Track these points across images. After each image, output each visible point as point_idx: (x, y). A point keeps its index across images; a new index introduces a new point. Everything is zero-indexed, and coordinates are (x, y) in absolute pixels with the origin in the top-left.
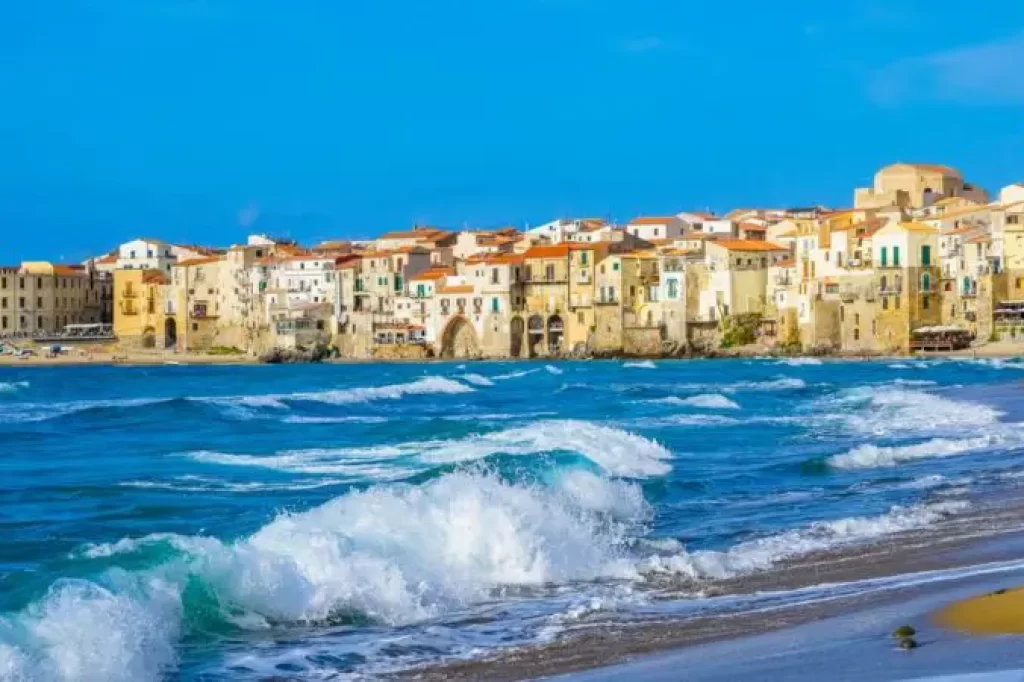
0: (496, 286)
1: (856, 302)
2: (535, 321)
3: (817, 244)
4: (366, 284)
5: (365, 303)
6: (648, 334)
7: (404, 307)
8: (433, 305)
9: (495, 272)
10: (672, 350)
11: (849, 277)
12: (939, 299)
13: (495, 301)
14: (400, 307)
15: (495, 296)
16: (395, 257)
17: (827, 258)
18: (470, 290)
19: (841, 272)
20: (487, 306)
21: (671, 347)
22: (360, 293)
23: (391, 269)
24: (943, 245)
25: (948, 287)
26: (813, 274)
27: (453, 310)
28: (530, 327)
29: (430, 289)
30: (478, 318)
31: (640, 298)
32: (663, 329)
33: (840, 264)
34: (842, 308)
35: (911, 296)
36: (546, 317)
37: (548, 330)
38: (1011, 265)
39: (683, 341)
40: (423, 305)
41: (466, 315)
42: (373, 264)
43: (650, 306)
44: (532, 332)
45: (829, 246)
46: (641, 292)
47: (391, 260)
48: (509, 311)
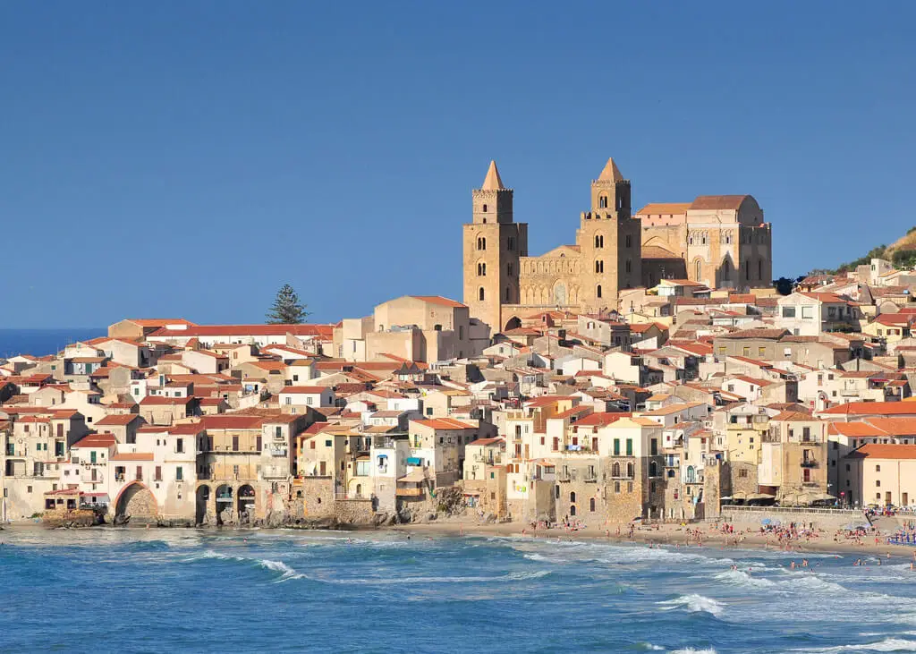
0: (180, 455)
1: (572, 482)
2: (224, 490)
3: (531, 429)
4: (17, 448)
5: (17, 467)
6: (360, 505)
7: (73, 473)
8: (107, 472)
9: (180, 442)
10: (383, 521)
11: (565, 460)
12: (664, 484)
13: (179, 470)
14: (67, 473)
15: (179, 465)
16: (55, 423)
17: (543, 443)
18: (149, 457)
19: (557, 455)
20: (169, 474)
21: (382, 518)
22: (11, 458)
23: (51, 434)
24: (668, 438)
25: (671, 474)
26: (527, 455)
27: (130, 477)
28: (218, 496)
29: (103, 455)
30: (158, 486)
31: (350, 472)
32: (375, 501)
33: (556, 448)
34: (558, 487)
35: (644, 481)
36: (236, 486)
37: (238, 499)
38: (733, 458)
39: (392, 512)
40: (94, 472)
41: (144, 482)
42: (27, 429)
43: (358, 480)
44: (220, 500)
45: (544, 431)
46: (350, 466)
47: (51, 426)
48: (195, 480)
